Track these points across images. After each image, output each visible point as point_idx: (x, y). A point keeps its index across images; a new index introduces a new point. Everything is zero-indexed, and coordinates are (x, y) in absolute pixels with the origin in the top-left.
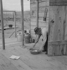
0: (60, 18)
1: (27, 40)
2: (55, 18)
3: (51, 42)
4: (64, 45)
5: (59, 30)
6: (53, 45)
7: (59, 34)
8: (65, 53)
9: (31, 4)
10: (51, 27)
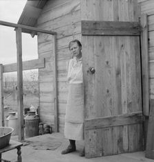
0: (107, 63)
1: (31, 128)
2: (96, 64)
3: (92, 120)
4: (123, 126)
5: (108, 91)
6: (96, 128)
7: (108, 99)
8: (126, 148)
9: (39, 44)
10: (89, 85)
